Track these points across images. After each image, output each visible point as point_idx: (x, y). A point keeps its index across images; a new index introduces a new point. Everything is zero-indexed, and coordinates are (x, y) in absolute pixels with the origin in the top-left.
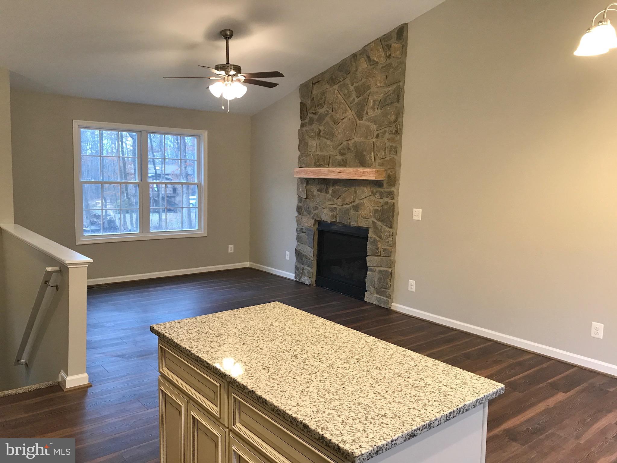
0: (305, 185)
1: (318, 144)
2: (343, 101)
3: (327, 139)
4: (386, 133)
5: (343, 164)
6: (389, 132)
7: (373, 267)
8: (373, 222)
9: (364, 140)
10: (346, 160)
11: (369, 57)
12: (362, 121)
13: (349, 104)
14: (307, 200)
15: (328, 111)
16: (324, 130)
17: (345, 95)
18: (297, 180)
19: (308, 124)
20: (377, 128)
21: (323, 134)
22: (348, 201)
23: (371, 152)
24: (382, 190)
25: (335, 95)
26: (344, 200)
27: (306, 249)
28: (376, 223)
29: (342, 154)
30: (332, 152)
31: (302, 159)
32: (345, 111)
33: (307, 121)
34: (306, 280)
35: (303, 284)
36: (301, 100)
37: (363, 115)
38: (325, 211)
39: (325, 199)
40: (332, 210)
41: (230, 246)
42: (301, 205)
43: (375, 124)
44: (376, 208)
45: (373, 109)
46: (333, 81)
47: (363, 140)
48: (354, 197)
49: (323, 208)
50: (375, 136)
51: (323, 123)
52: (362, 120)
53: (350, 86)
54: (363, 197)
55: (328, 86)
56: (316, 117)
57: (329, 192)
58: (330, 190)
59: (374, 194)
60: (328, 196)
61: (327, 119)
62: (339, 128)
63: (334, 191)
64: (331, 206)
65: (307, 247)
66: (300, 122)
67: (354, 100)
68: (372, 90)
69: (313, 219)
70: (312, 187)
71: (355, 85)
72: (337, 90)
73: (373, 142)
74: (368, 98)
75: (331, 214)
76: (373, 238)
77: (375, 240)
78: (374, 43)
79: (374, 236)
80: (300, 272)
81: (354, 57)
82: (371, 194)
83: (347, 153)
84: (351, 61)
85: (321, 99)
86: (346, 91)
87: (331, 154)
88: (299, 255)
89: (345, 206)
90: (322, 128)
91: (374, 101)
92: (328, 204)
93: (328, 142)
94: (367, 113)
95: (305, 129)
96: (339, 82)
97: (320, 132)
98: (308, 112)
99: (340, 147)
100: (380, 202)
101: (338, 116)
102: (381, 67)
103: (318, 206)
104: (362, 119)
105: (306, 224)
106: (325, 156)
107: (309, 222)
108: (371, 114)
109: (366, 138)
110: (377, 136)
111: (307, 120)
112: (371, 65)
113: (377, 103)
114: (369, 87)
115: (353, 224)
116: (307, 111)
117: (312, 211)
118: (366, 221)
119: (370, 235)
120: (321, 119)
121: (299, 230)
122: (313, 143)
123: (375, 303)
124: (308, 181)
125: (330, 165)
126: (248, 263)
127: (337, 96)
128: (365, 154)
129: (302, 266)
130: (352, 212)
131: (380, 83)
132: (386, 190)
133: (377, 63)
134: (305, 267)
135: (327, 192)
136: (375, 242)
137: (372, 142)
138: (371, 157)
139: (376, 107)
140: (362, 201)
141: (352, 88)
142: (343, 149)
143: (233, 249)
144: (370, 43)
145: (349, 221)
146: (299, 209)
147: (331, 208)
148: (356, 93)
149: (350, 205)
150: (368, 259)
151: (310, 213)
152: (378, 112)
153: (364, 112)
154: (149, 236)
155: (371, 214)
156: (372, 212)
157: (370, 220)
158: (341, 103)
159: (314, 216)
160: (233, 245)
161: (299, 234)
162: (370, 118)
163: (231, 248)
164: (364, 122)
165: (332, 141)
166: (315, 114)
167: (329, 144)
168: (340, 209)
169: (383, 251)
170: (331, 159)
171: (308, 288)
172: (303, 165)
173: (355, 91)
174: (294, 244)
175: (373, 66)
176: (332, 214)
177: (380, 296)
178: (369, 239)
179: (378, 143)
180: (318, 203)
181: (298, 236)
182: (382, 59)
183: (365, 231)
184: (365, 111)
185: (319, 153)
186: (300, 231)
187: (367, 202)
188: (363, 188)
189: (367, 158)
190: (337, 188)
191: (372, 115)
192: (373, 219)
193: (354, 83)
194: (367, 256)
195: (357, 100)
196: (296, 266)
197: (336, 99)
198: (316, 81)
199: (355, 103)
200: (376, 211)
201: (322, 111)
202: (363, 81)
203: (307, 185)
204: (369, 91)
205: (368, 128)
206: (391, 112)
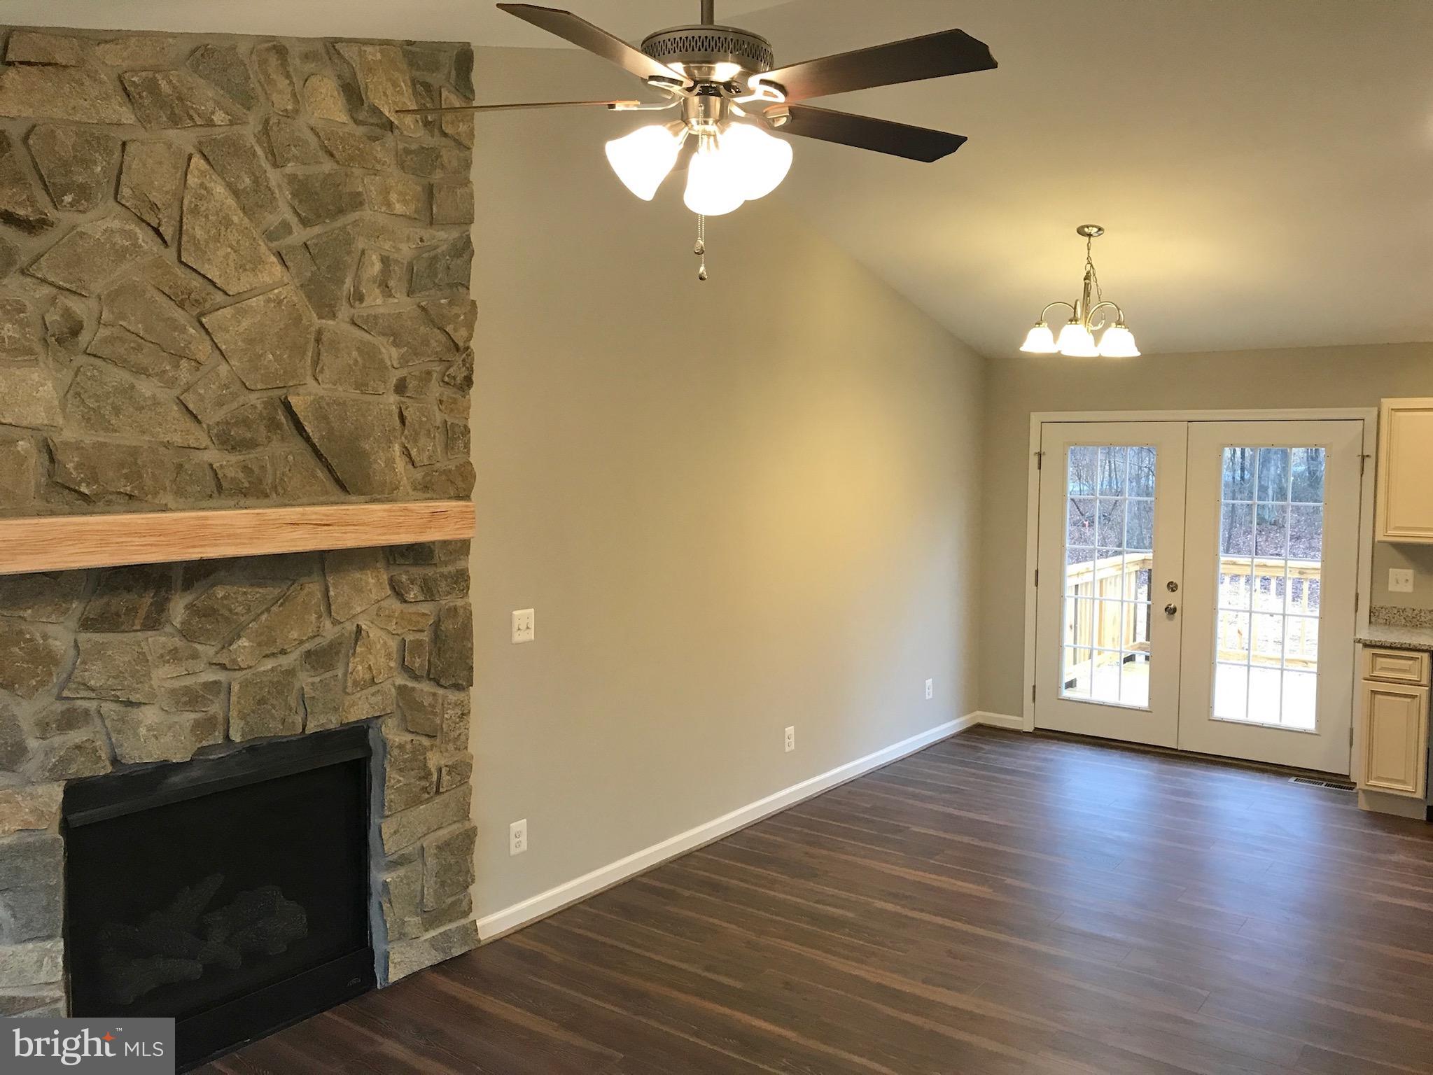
3: (141, 371)
4: (430, 380)
5: (253, 487)
6: (446, 379)
7: (411, 847)
8: (402, 688)
9: (354, 394)
10: (265, 469)
11: (355, 88)
12: (331, 322)
13: (264, 238)
16: (108, 324)
20: (402, 357)
21: (106, 340)
22: (292, 635)
23: (391, 442)
24: (429, 572)
26: (266, 641)
28: (413, 689)
29: (238, 444)
30: (175, 435)
32: (254, 263)
37: (340, 299)
38: (149, 716)
39: (142, 658)
40: (193, 697)
46: (158, 101)
47: (349, 393)
50: (395, 388)
52: (337, 316)
54: (357, 611)
57: (168, 620)
58: (179, 608)
59: (399, 589)
61: (133, 274)
63: (200, 612)
64: (189, 681)
67: (286, 228)
68: (366, 214)
69: (58, 779)
71: (293, 168)
72: (202, 159)
73: (396, 406)
75: (190, 717)
76: (409, 747)
77: (417, 748)
78: (380, 51)
79: (409, 737)
82: (389, 593)
83: (259, 440)
86: (246, 180)
89: (269, 665)
90: (92, 309)
92: (164, 677)
93: (147, 387)
94: (360, 297)
96: (202, 124)
97: (73, 327)
99: (222, 415)
100: (424, 614)
101: (208, 275)
102: (403, 146)
103: (91, 705)
104: (333, 315)
108: (375, 302)
109: (361, 387)
110: (401, 388)
112: (361, 123)
114: (357, 201)
115: (321, 722)
118: (375, 694)
119: (392, 740)
123: (426, 965)
127: (205, 186)
128: (367, 447)
130: (306, 680)
131: (405, 202)
132: (445, 570)
133: (390, 126)
135: (154, 622)
136: (416, 756)
137: (394, 408)
139: (393, 284)
140: (351, 626)
141: (276, 176)
142: (241, 422)
145: (296, 720)
147: (187, 691)
148: (300, 203)
149: (295, 655)
150: (386, 828)
152: (402, 304)
153: (343, 290)
155: (393, 664)
156: (395, 655)
164: (342, 327)
166: (24, 224)
167: (154, 397)
168: (245, 685)
169: (449, 773)
173: (292, 194)
177: (441, 930)
182: (409, 121)
185: (80, 434)
187: (371, 624)
189: (375, 461)
190: (219, 595)
191: (382, 310)
192: (402, 679)
193: (289, 160)
194: (385, 820)
195: (301, 233)
201: (86, 222)
205: (369, 353)
206: (457, 316)
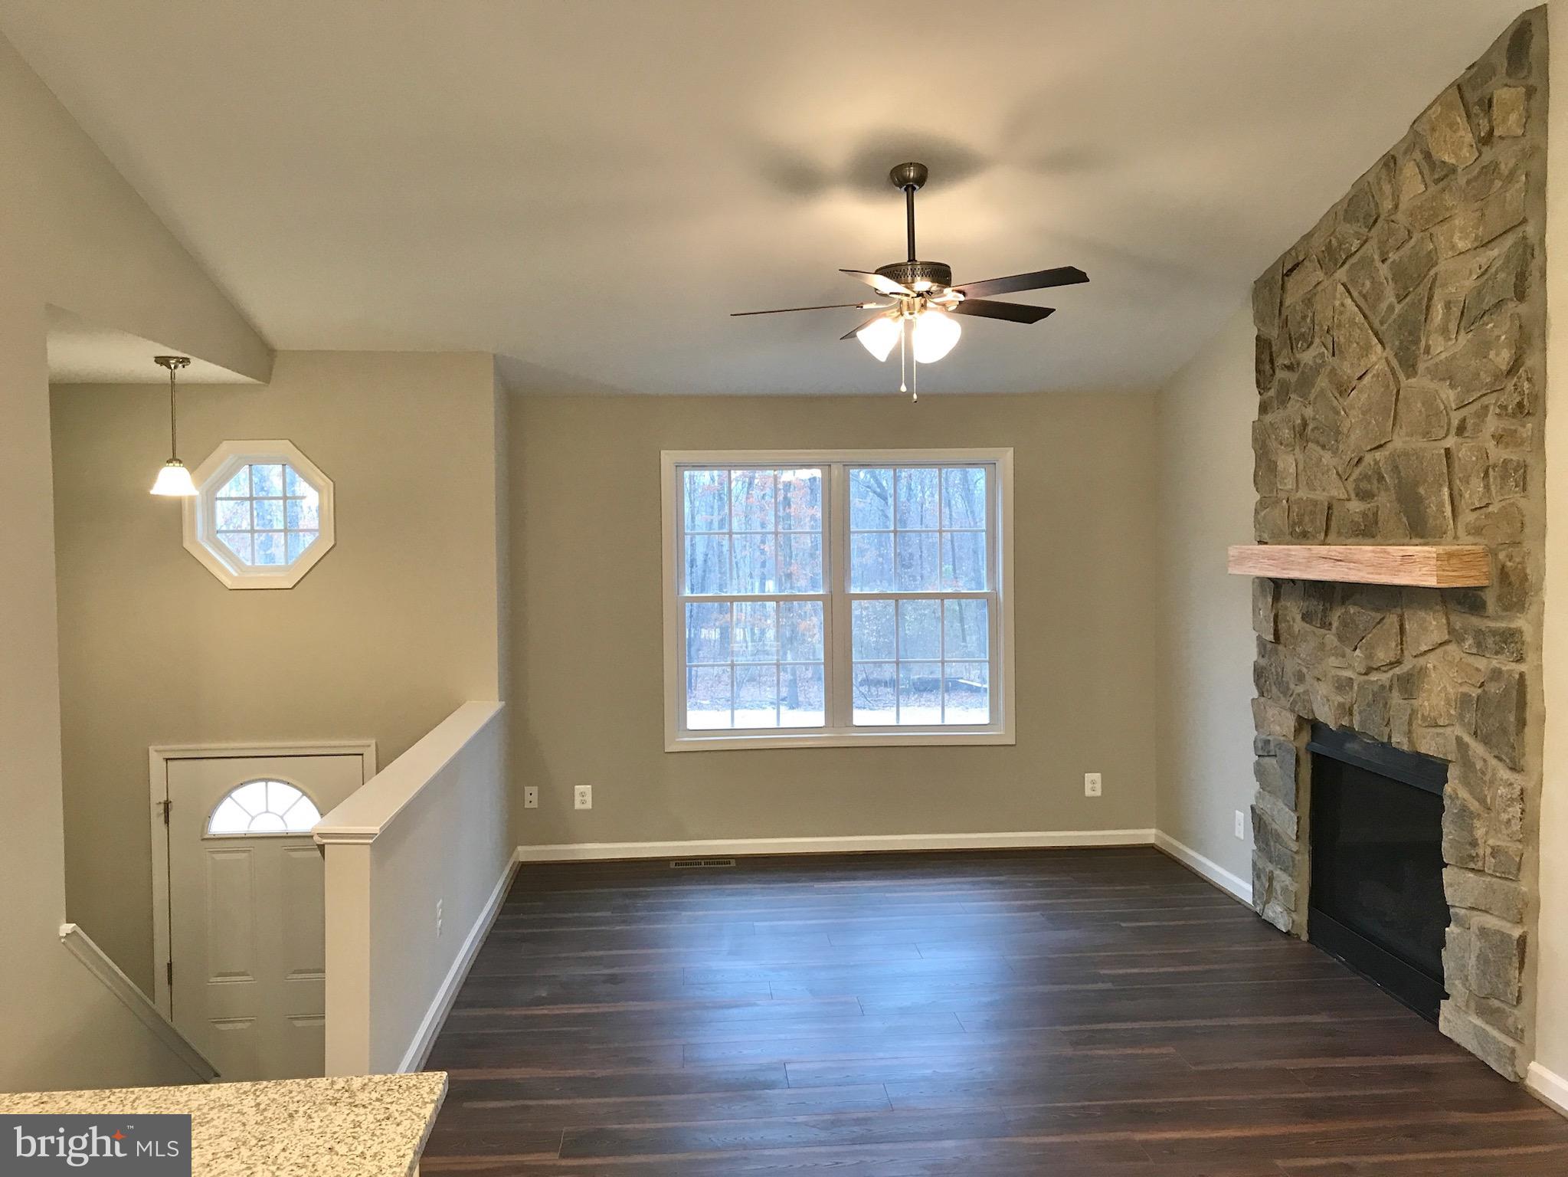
0: (1270, 600)
1: (1301, 467)
2: (1359, 318)
3: (1324, 447)
4: (1487, 414)
5: (1367, 530)
6: (1498, 411)
7: (1463, 911)
8: (1459, 739)
9: (1423, 443)
10: (1376, 514)
11: (1428, 156)
12: (1413, 380)
13: (1376, 324)
14: (1280, 647)
15: (1322, 355)
16: (1314, 419)
17: (1365, 297)
18: (1253, 583)
19: (1275, 404)
20: (1458, 398)
21: (1313, 430)
22: (1382, 656)
23: (1441, 486)
24: (1482, 624)
25: (1337, 303)
26: (1370, 656)
27: (1279, 811)
28: (1468, 744)
29: (1364, 495)
30: (1337, 491)
31: (1263, 514)
32: (1367, 349)
33: (1272, 393)
34: (1278, 915)
35: (1270, 926)
36: (1259, 330)
37: (1416, 357)
38: (1323, 689)
39: (1323, 647)
40: (1344, 685)
41: (1089, 777)
42: (1263, 662)
43: (1452, 386)
44: (1465, 689)
45: (1444, 331)
46: (1332, 257)
47: (1419, 443)
48: (1397, 646)
49: (1318, 679)
50: (1453, 431)
51: (1312, 397)
52: (1416, 373)
53: (1378, 264)
54: (1424, 648)
55: (1320, 275)
56: (1292, 377)
57: (1330, 624)
58: (1335, 617)
59: (1455, 636)
60: (1331, 638)
61: (1322, 382)
62: (1352, 407)
63: (1344, 624)
64: (1339, 673)
65: (1280, 804)
66: (1256, 399)
67: (1391, 308)
68: (1441, 267)
69: (1292, 711)
70: (1289, 604)
71: (1393, 256)
72: (1344, 285)
73: (1447, 451)
74: (1430, 299)
75: (1338, 699)
76: (1458, 802)
77: (1464, 808)
78: (1440, 104)
79: (1463, 794)
80: (1262, 885)
81: (1390, 162)
82: (1447, 637)
83: (1375, 490)
84: (1380, 179)
85: (1304, 318)
86: (1368, 283)
87: (1333, 498)
88: (1260, 824)
89: (1374, 677)
90: (1309, 412)
91: (1448, 306)
93: (1327, 458)
94: (1427, 350)
95: (1269, 418)
96: (1347, 259)
97: (1305, 425)
98: (1276, 364)
99: (1357, 472)
100: (1476, 669)
101: (1347, 369)
102: (1465, 181)
103: (1305, 670)
104: (1414, 373)
105: (1278, 728)
106: (1315, 503)
107: (1282, 725)
108: (1440, 350)
109: (1426, 434)
110: (1461, 430)
111: (1273, 390)
112: (1437, 181)
113: (1456, 311)
114: (1431, 261)
115: (1399, 740)
116: (1272, 361)
117: (1292, 686)
118: (1438, 734)
119: (1448, 789)
120: (1305, 384)
121: (1260, 745)
122: (1287, 462)
123: (1469, 1048)
124: (1277, 588)
125: (1332, 537)
126: (1153, 831)
127: (1343, 305)
128: (1423, 492)
129: (1270, 867)
130: (1396, 698)
131: (1465, 237)
132: (1494, 624)
133: (1453, 170)
134: (1277, 872)
135: (1326, 625)
136: (1465, 815)
137: (1443, 451)
138: (1440, 505)
139: (1453, 327)
140: (1421, 661)
141: (1384, 270)
142: (1366, 477)
143: (1098, 786)
144: (1430, 107)
145: (1386, 730)
146: (1259, 674)
147: (1338, 679)
148: (1396, 283)
149: (1391, 673)
150: (1447, 874)
151: (1285, 691)
152: (1460, 342)
153: (1419, 349)
154: (848, 738)
155: (1453, 712)
156: (1453, 704)
157: (1449, 730)
158: (1352, 322)
159: (1294, 703)
160: (1099, 774)
161: (1261, 759)
162: (1437, 364)
163: (1093, 784)
164: (1419, 383)
165: (1335, 452)
166: (1290, 368)
167: (1327, 465)
168: (1361, 687)
169: (1492, 855)
170: (1335, 512)
171: (1283, 944)
172: (1266, 537)
173: (1392, 279)
174: (1250, 788)
175: (1441, 185)
176: (1341, 700)
177: (1486, 1026)
178: (1447, 802)
179: (1465, 453)
180: (1303, 660)
181: (1257, 764)
182: (1465, 152)
183: (1437, 769)
184: (1423, 343)
185: (1303, 494)
186: (1264, 749)
187: (1436, 663)
188: (1422, 614)
189: (1431, 504)
190: (1352, 612)
191: (1443, 356)
192: (1459, 731)
193: (1387, 253)
194: (1446, 865)
195: (1398, 308)
196: (1254, 864)
197: (1341, 313)
198: (1289, 267)
199: (1394, 317)
200: (1465, 699)
201: (1307, 357)
202: (1412, 242)
203: (1276, 598)
204: (1432, 273)
205: (1429, 401)
206: (1499, 338)
